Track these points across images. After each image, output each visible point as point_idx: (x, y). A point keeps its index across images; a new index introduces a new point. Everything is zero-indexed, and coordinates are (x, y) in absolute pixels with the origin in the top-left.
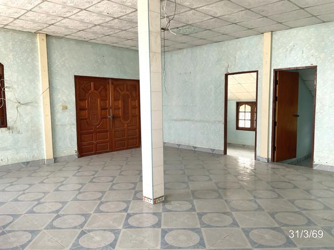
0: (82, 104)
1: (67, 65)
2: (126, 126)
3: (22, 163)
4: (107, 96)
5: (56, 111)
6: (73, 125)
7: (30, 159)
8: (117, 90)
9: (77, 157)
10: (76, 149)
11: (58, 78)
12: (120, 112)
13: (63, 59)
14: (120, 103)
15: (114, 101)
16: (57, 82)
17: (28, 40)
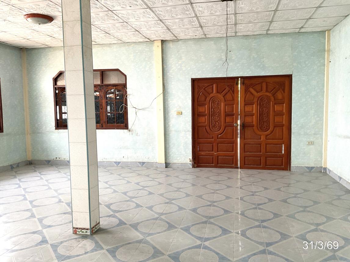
0: (201, 109)
1: (184, 69)
2: (263, 138)
3: (139, 162)
4: (233, 99)
5: (171, 116)
6: (188, 131)
7: (145, 160)
8: (249, 91)
9: (191, 167)
10: (191, 158)
11: (173, 83)
12: (254, 120)
13: (180, 63)
14: (254, 109)
15: (245, 105)
16: (173, 87)
17: (146, 50)
